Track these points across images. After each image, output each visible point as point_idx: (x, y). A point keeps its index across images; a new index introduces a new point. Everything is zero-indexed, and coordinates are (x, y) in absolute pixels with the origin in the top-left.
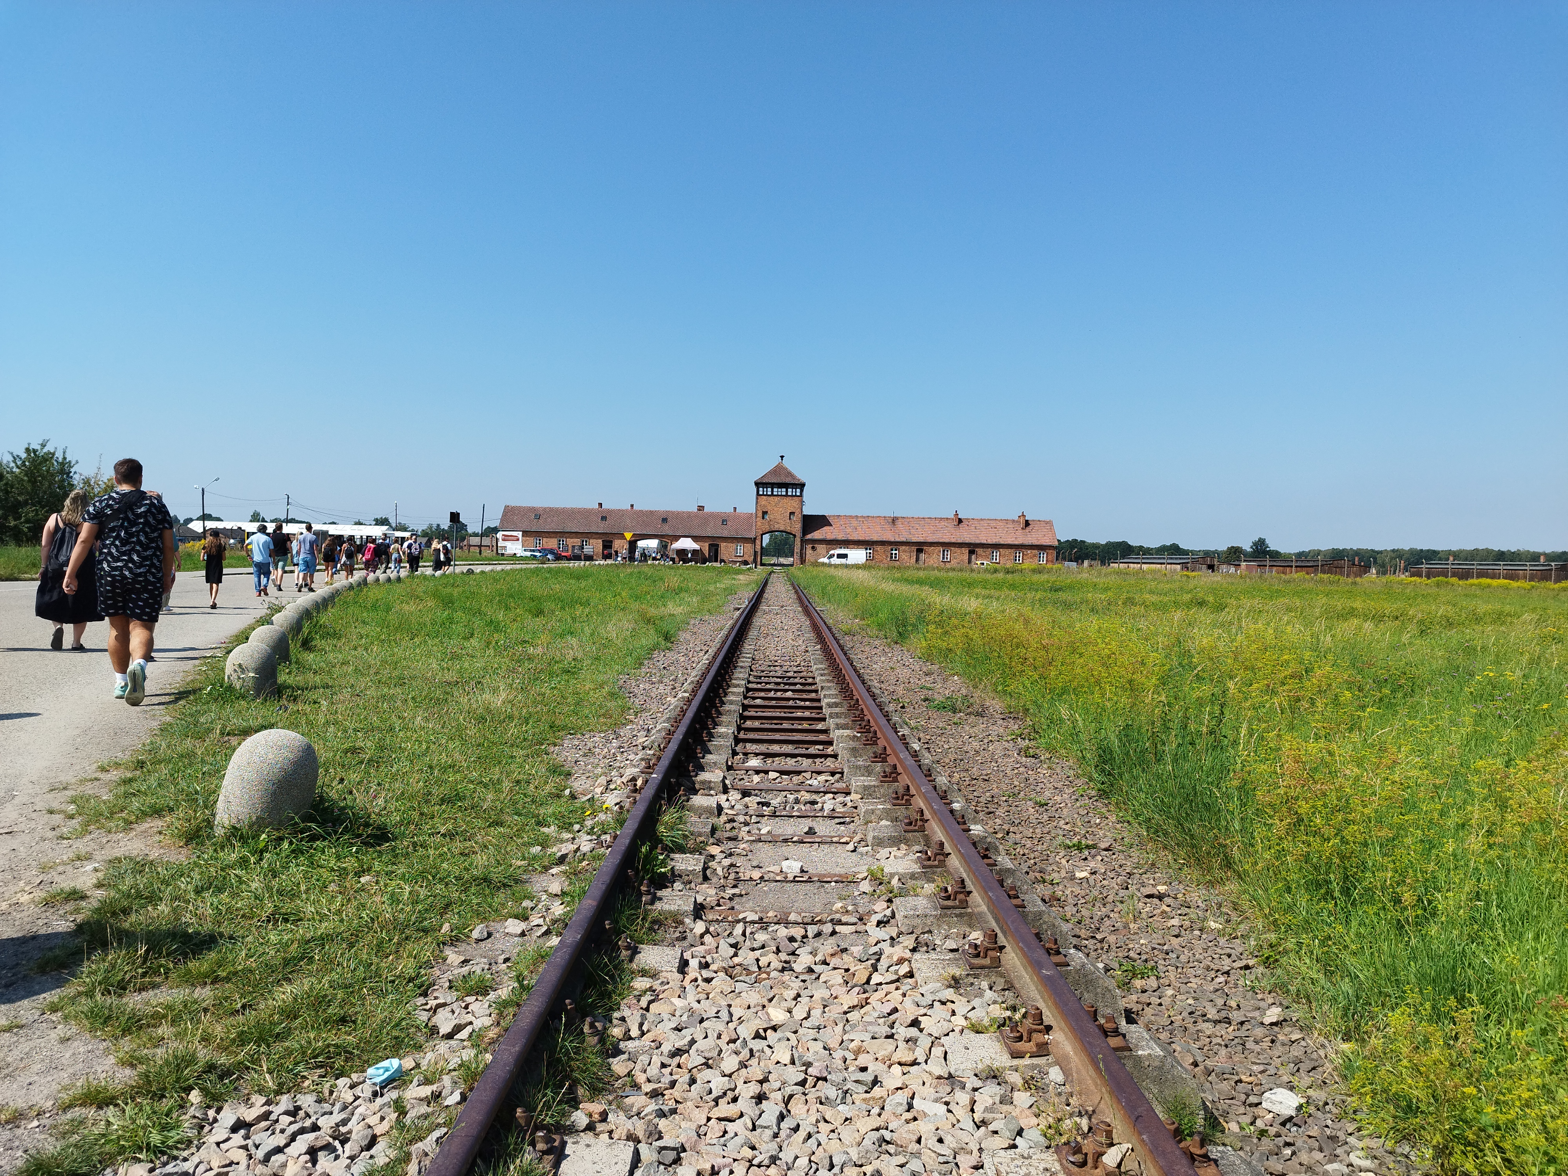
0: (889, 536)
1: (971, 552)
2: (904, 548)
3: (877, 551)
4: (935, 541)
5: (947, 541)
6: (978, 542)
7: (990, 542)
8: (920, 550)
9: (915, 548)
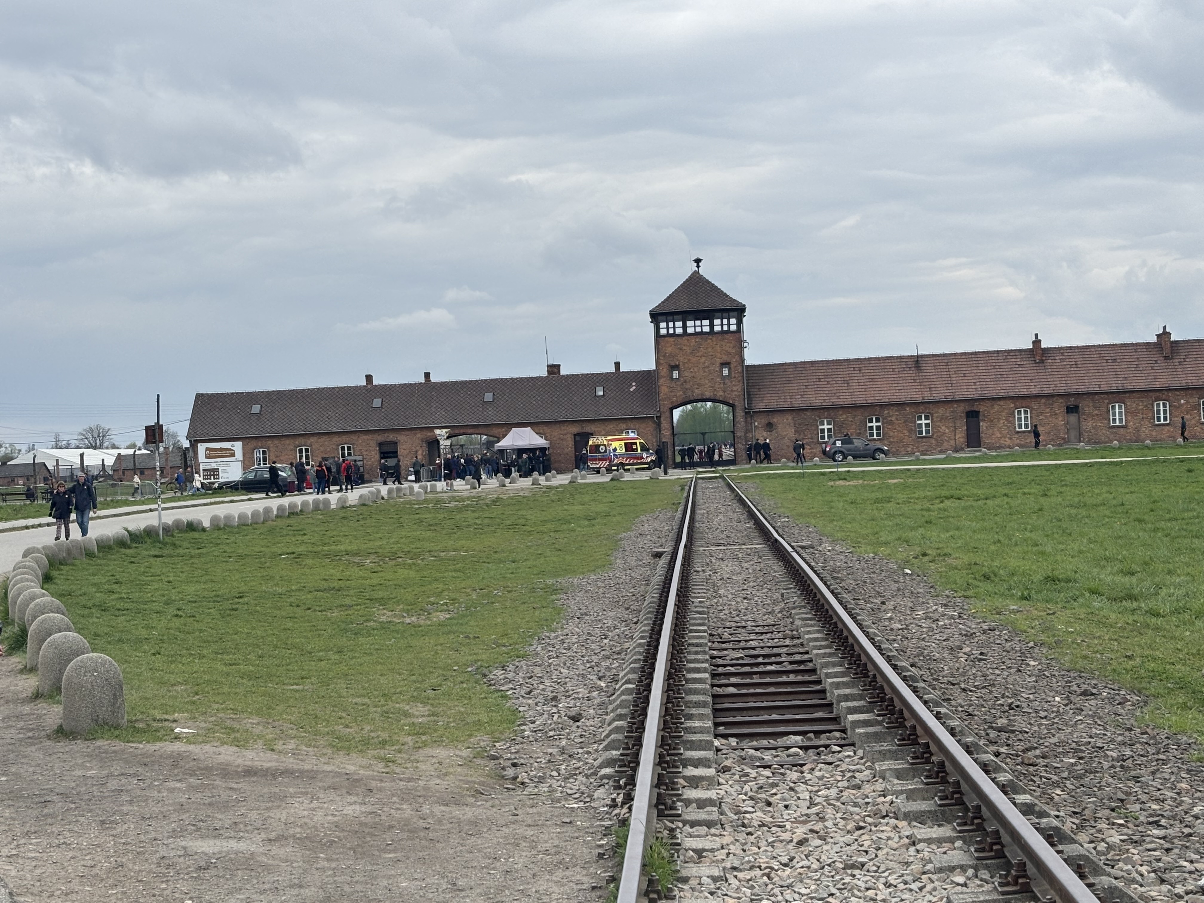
0: (913, 394)
1: (1072, 410)
2: (941, 411)
3: (891, 423)
4: (1001, 395)
5: (1024, 392)
6: (1082, 389)
7: (1105, 388)
8: (973, 416)
9: (961, 409)
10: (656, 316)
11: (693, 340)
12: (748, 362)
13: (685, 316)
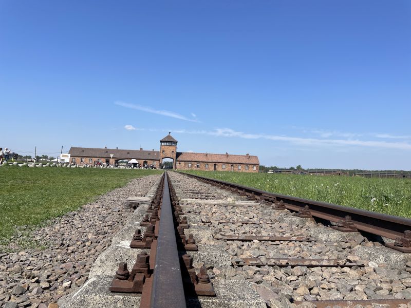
0: (205, 160)
1: (232, 166)
2: (210, 164)
3: (201, 165)
4: (220, 162)
5: (224, 162)
6: (234, 162)
7: (238, 162)
8: (215, 165)
9: (213, 164)
10: (161, 142)
11: (168, 147)
12: (177, 152)
13: (166, 142)
